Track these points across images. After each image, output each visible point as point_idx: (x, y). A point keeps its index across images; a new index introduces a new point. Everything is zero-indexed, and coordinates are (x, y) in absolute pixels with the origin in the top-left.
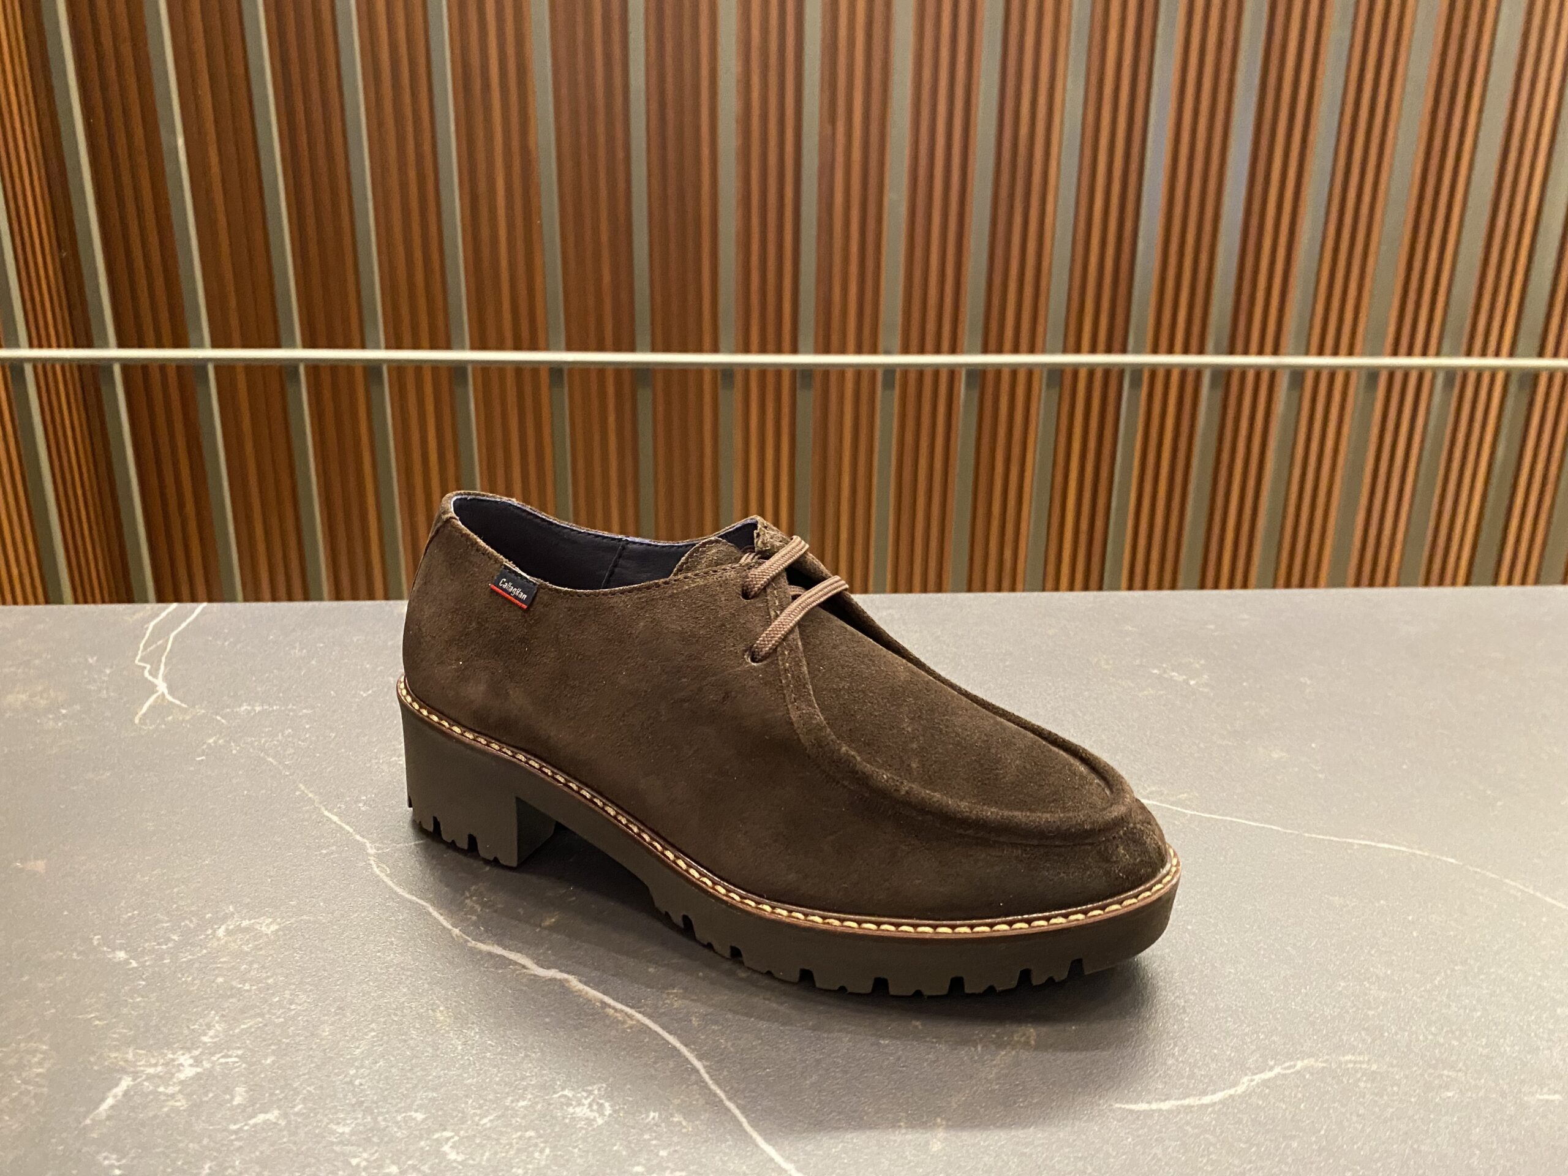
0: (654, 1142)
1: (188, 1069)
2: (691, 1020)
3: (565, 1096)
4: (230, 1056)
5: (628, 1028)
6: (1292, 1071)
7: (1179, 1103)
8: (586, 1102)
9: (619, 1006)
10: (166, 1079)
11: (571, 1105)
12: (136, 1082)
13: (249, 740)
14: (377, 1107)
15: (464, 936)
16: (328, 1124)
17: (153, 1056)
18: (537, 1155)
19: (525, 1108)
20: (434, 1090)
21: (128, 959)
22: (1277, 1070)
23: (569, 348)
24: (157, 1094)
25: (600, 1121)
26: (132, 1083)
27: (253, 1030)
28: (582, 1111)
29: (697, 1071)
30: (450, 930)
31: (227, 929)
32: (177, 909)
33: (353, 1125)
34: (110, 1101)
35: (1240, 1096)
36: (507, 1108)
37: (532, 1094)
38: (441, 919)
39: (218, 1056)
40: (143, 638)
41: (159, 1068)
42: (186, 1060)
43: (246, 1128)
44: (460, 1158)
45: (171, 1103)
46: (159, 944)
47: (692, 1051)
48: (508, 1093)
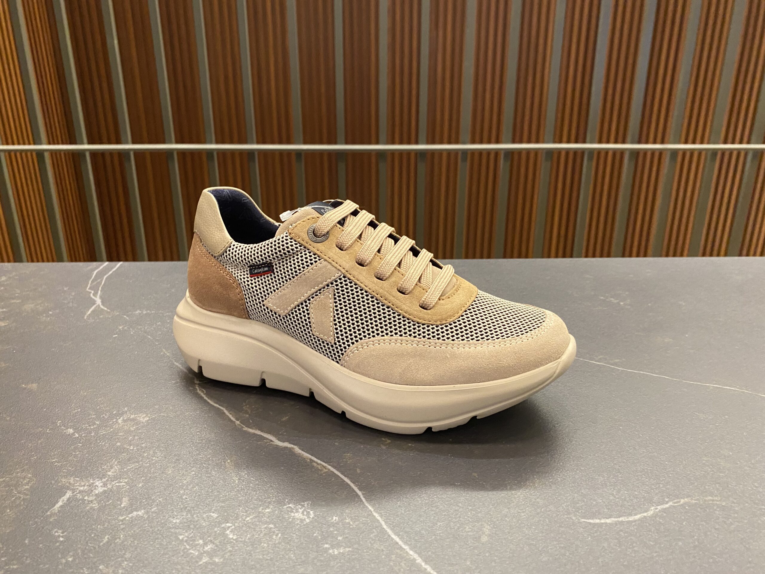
0: (335, 532)
1: (99, 487)
2: (356, 470)
3: (290, 507)
4: (121, 482)
5: (324, 473)
6: (678, 504)
7: (616, 519)
8: (301, 511)
9: (319, 461)
10: (89, 493)
11: (293, 512)
12: (74, 494)
13: (139, 327)
14: (194, 510)
15: (242, 425)
16: (169, 518)
17: (83, 481)
18: (274, 537)
19: (269, 513)
20: (223, 502)
21: (74, 433)
22: (671, 503)
23: (305, 143)
24: (84, 500)
25: (308, 521)
26: (71, 494)
27: (133, 469)
28: (298, 515)
29: (359, 496)
30: (234, 422)
31: (123, 419)
32: (100, 408)
33: (181, 519)
34: (60, 503)
35: (649, 517)
36: (259, 513)
37: (273, 506)
38: (230, 416)
39: (115, 482)
40: (91, 279)
41: (86, 487)
42: (99, 484)
43: (127, 518)
44: (234, 538)
45: (91, 505)
46: (89, 426)
47: (357, 486)
48: (260, 505)
